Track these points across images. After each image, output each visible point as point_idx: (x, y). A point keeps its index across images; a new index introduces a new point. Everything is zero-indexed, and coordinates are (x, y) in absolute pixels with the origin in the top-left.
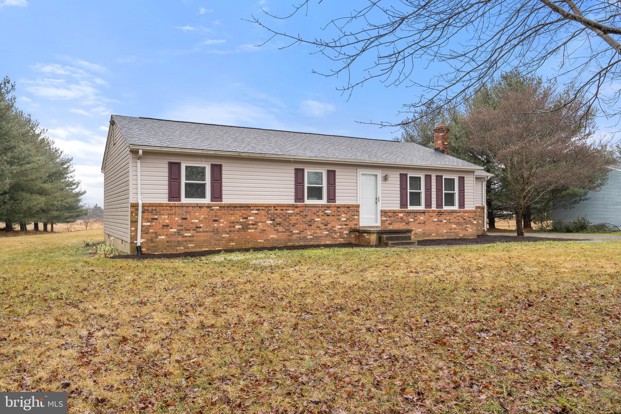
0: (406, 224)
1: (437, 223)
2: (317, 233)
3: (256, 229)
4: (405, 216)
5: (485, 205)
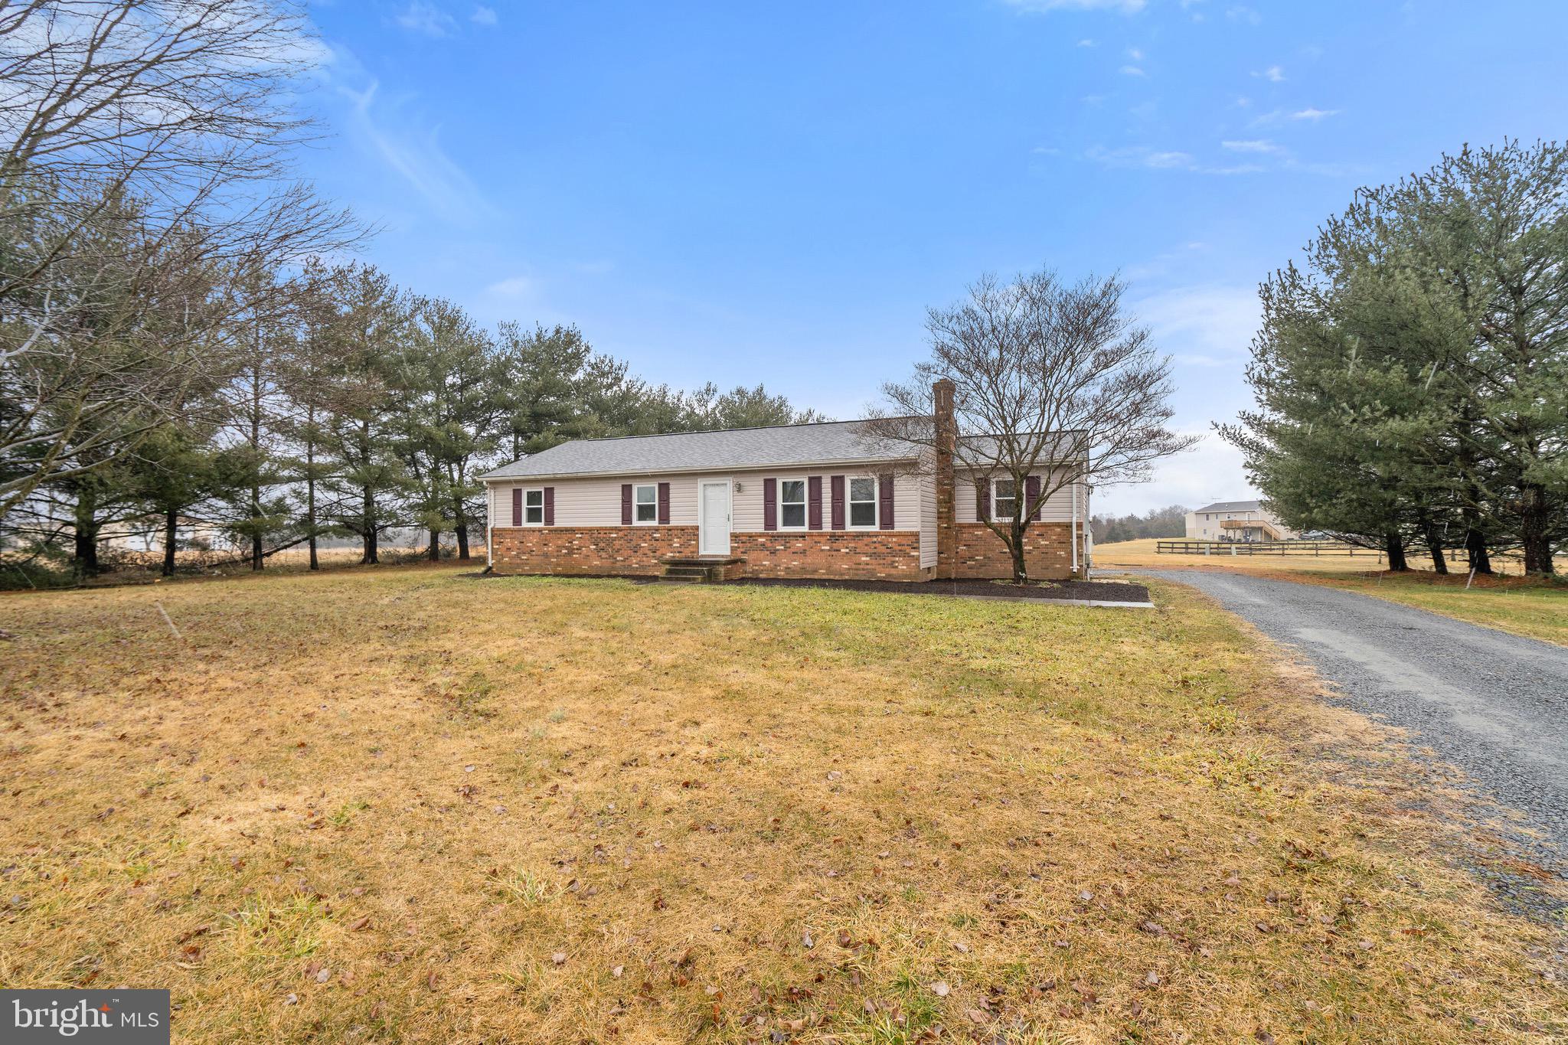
0: (771, 553)
1: (828, 553)
2: (643, 561)
3: (580, 554)
4: (769, 541)
5: (1074, 520)
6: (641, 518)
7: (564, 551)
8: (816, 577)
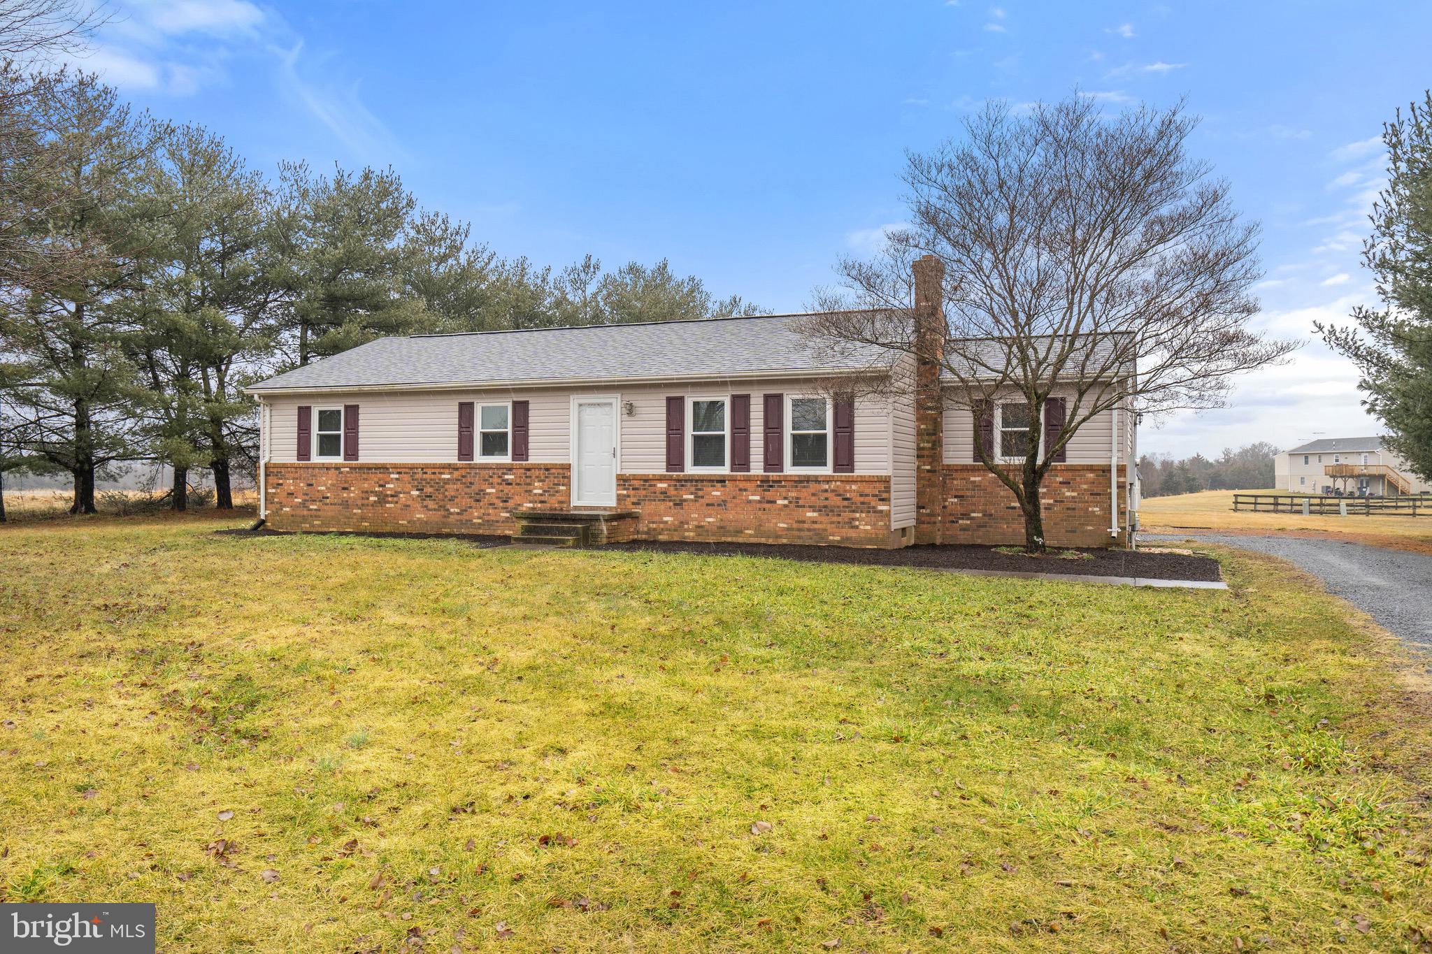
0: (675, 505)
1: (758, 506)
2: (489, 514)
3: (397, 502)
4: (672, 488)
5: (1114, 462)
6: (487, 451)
7: (373, 499)
8: (740, 540)
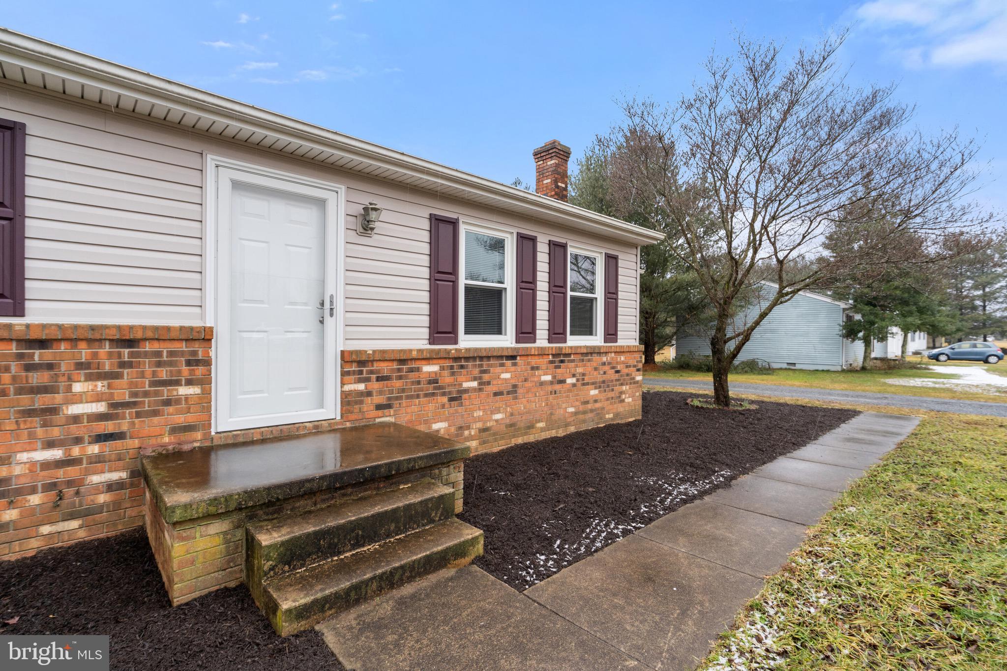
0: (451, 399)
1: (550, 388)
4: (446, 373)
